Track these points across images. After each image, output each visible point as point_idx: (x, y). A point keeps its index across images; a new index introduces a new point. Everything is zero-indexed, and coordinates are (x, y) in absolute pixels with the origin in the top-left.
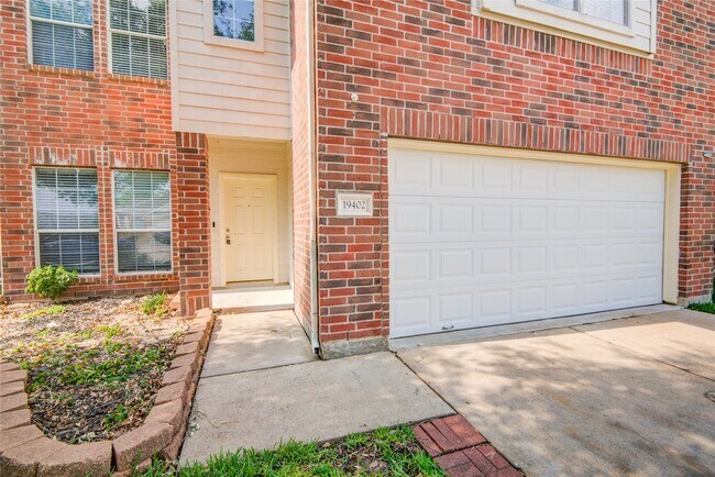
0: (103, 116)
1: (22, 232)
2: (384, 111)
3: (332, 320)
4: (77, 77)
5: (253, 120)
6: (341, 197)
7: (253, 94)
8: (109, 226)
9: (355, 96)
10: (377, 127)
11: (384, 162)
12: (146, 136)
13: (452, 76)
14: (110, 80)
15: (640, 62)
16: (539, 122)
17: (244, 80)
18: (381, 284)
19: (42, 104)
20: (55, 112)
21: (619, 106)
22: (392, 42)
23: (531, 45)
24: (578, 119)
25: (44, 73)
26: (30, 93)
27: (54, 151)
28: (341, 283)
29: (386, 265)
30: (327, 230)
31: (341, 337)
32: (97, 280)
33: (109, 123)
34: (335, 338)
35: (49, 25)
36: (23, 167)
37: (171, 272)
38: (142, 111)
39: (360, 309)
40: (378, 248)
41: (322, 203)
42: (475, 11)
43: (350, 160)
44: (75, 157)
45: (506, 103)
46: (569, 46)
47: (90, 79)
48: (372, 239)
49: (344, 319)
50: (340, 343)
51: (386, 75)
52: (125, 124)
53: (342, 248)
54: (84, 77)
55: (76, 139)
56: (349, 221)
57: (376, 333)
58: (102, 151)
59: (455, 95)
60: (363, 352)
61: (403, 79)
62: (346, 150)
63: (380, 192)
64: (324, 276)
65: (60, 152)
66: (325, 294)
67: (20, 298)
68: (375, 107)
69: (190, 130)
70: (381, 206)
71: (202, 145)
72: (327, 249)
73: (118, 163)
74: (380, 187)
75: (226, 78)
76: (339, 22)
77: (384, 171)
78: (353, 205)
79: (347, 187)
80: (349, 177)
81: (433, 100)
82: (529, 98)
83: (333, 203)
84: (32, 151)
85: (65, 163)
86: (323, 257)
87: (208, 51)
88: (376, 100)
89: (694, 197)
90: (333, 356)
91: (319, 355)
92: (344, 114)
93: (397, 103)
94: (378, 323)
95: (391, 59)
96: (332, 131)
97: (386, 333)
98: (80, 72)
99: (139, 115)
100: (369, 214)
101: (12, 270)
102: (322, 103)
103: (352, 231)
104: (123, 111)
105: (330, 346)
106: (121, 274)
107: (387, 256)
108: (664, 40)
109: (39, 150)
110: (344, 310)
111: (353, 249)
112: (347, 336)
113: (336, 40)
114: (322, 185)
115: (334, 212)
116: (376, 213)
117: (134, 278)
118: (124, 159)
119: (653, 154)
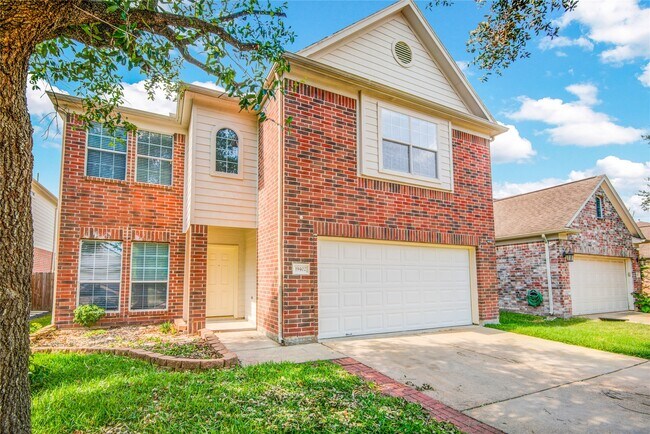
0: (130, 208)
1: (71, 282)
2: (315, 223)
3: (290, 326)
4: (116, 184)
5: (236, 217)
6: (295, 265)
7: (236, 203)
8: (128, 279)
9: (301, 217)
10: (312, 231)
11: (315, 248)
12: (156, 221)
13: (348, 206)
14: (137, 186)
15: (447, 195)
16: (393, 227)
17: (231, 195)
18: (314, 309)
19: (92, 200)
20: (99, 205)
21: (436, 217)
22: (319, 191)
23: (388, 189)
24: (414, 225)
25: (94, 182)
26: (85, 194)
27: (96, 230)
28: (295, 308)
29: (316, 299)
30: (288, 281)
31: (294, 335)
32: (118, 315)
33: (133, 213)
34: (291, 335)
35: (99, 152)
36: (75, 240)
37: (167, 309)
38: (154, 205)
39: (304, 321)
40: (312, 290)
41: (286, 268)
42: (358, 175)
43: (299, 247)
44: (110, 234)
45: (376, 218)
46: (407, 190)
47: (123, 185)
48: (310, 286)
49: (295, 326)
50: (294, 338)
51: (316, 207)
52: (143, 213)
53: (295, 290)
54: (119, 184)
55: (112, 222)
56: (299, 277)
57: (312, 333)
58: (128, 230)
59: (350, 215)
60: (305, 343)
61: (324, 208)
62: (297, 242)
63: (313, 262)
64: (286, 304)
65: (100, 230)
66: (286, 313)
67: (65, 327)
68: (311, 222)
69: (200, 224)
70: (314, 270)
71: (206, 232)
72: (287, 290)
73: (137, 238)
74: (313, 260)
75: (221, 194)
76: (295, 183)
77: (315, 252)
78: (300, 269)
79: (298, 260)
80: (299, 256)
81: (339, 217)
82: (387, 215)
83: (290, 268)
84: (82, 230)
85: (103, 237)
86: (286, 294)
87: (212, 179)
88: (310, 218)
89: (483, 265)
90: (290, 344)
91: (283, 343)
92: (296, 225)
93: (321, 219)
94: (312, 329)
95: (319, 199)
96: (290, 234)
97: (317, 334)
98: (118, 180)
99: (152, 207)
100: (308, 274)
101: (62, 308)
102: (286, 229)
103: (300, 282)
104: (143, 205)
105: (288, 339)
106: (132, 311)
107: (316, 294)
108: (459, 183)
109: (87, 230)
110: (295, 321)
111: (301, 290)
112: (297, 335)
113: (293, 191)
114: (286, 259)
115: (291, 272)
116: (311, 273)
117: (142, 314)
118: (141, 236)
119: (457, 241)
